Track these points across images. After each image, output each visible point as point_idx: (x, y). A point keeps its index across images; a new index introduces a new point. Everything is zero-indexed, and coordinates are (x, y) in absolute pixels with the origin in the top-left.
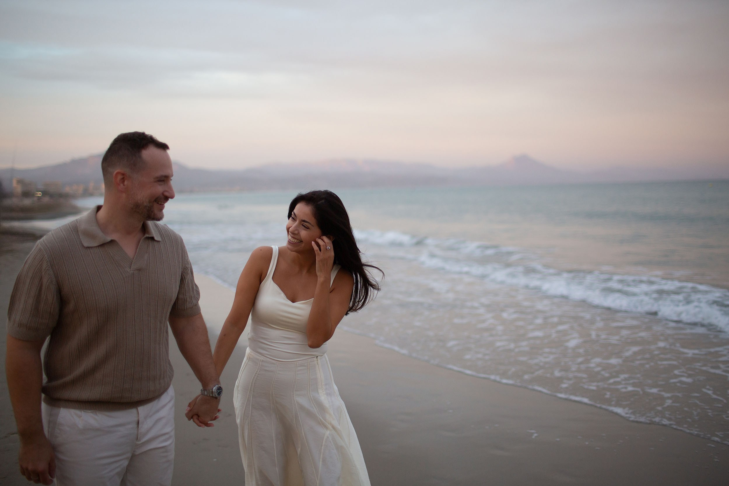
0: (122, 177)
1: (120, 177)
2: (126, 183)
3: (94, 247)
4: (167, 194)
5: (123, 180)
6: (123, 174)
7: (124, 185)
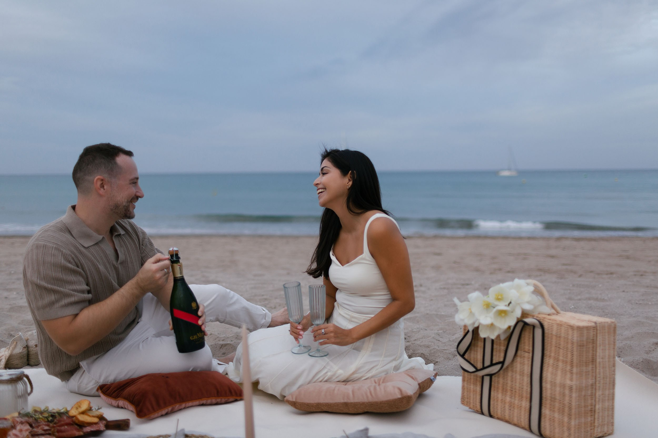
0: (102, 182)
1: (99, 183)
2: (105, 187)
3: (92, 246)
4: (138, 194)
5: (102, 186)
6: (102, 180)
7: (104, 189)
